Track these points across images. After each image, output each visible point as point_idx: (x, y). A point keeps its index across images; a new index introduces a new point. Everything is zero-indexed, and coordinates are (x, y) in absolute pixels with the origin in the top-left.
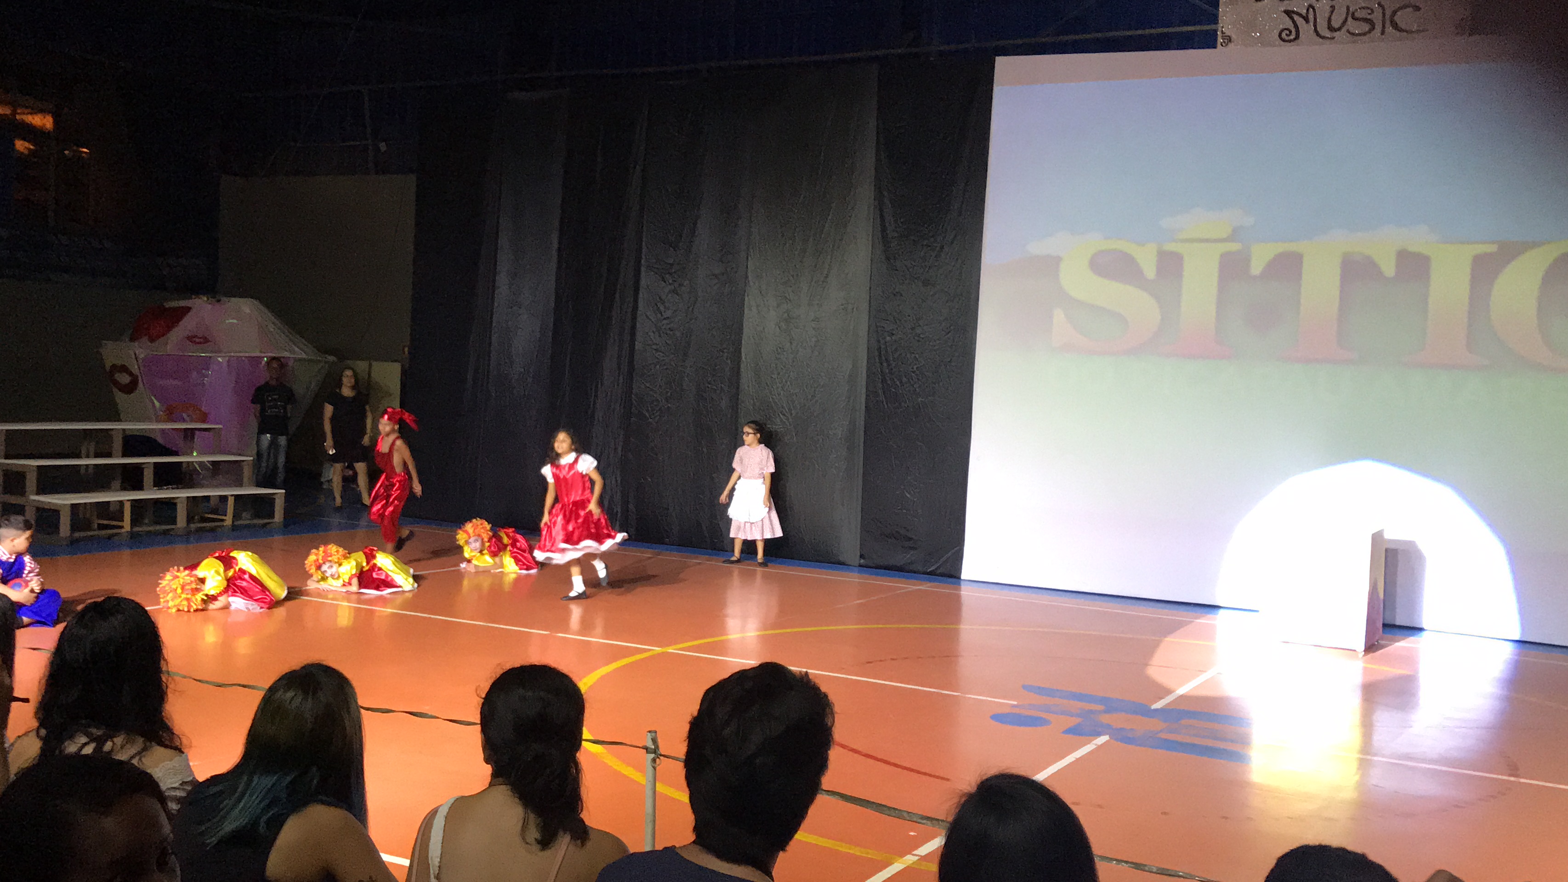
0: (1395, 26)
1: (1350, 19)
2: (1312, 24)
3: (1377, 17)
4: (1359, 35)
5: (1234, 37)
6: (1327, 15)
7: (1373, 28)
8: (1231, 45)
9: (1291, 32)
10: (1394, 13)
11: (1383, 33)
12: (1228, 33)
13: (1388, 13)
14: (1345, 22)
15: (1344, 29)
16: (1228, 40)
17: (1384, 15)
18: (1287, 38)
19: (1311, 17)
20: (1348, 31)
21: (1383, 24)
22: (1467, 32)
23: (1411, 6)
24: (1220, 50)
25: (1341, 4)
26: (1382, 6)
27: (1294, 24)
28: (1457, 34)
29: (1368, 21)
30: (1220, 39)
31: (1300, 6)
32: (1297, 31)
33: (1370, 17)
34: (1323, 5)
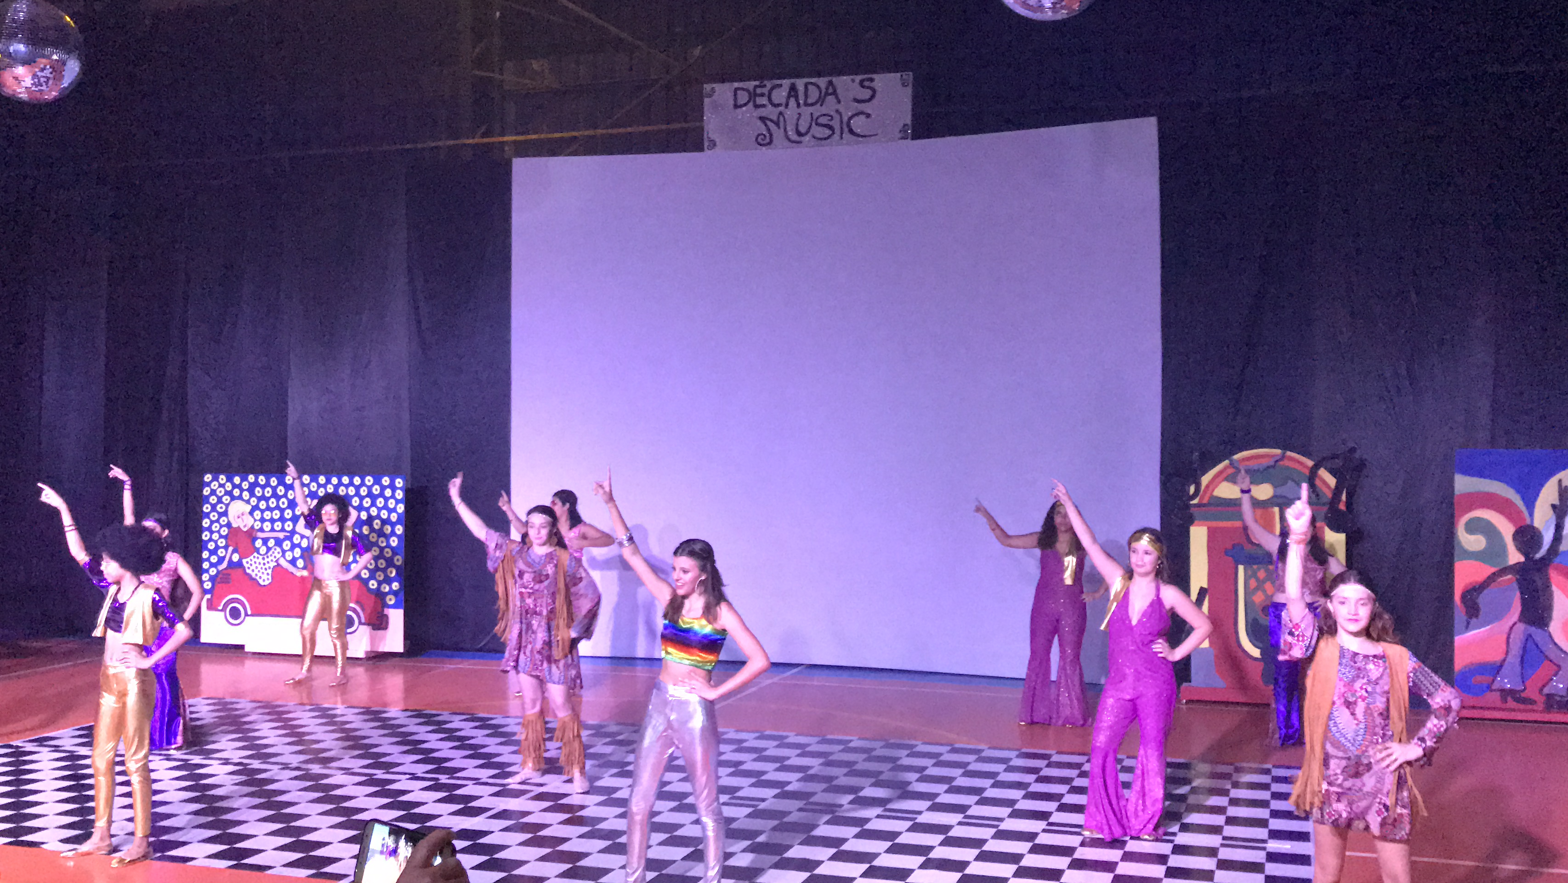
0: (851, 131)
1: (814, 124)
2: (782, 130)
3: (836, 124)
4: (821, 139)
5: (717, 140)
6: (795, 122)
7: (833, 133)
8: (718, 150)
9: (765, 135)
10: (850, 118)
11: (842, 138)
12: (713, 136)
13: (845, 119)
14: (810, 127)
15: (809, 135)
16: (713, 144)
17: (841, 122)
18: (762, 142)
19: (782, 124)
20: (814, 137)
21: (842, 128)
22: (910, 136)
23: (862, 113)
24: (707, 152)
25: (806, 111)
26: (840, 114)
27: (769, 130)
28: (902, 138)
29: (830, 128)
30: (706, 144)
31: (770, 112)
32: (771, 135)
33: (831, 123)
34: (791, 112)
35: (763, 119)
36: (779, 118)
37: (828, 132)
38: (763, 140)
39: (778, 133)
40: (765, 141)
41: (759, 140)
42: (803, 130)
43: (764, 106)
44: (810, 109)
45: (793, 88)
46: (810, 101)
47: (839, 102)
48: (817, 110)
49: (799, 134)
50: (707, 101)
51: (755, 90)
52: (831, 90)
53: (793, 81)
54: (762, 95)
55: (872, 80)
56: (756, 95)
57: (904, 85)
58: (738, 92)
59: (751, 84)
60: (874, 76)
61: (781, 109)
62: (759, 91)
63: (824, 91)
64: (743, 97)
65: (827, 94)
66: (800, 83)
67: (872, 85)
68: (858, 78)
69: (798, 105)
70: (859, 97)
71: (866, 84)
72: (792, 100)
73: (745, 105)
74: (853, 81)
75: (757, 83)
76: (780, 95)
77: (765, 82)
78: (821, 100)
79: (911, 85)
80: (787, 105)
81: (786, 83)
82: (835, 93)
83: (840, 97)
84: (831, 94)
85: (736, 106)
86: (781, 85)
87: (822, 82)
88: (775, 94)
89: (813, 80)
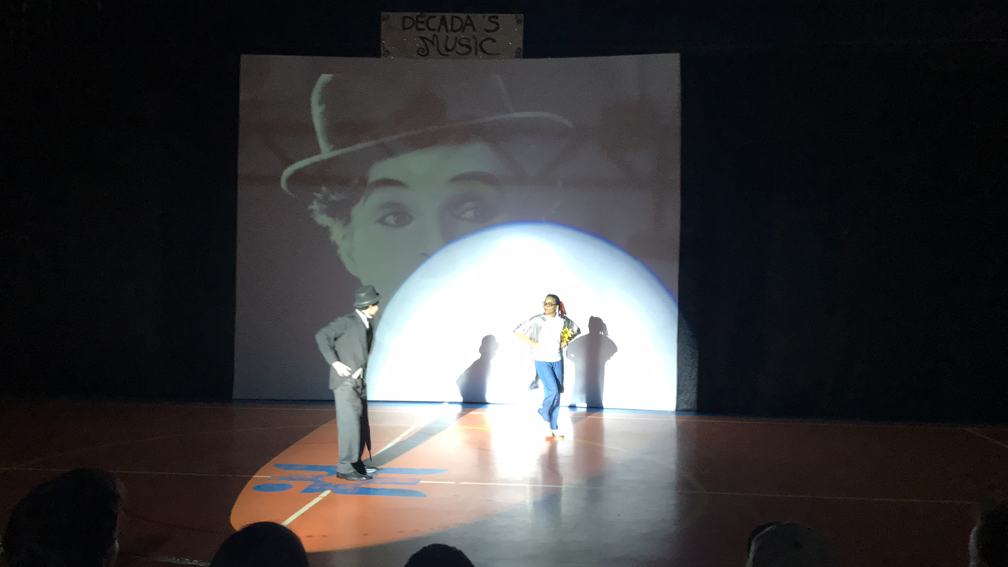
0: (483, 50)
1: (457, 44)
2: (436, 46)
3: (472, 44)
4: (463, 54)
5: (390, 51)
6: (444, 41)
7: (470, 50)
8: (391, 58)
9: (424, 49)
10: (482, 42)
11: (476, 55)
12: (387, 48)
13: (479, 42)
14: (454, 46)
15: (454, 51)
16: (388, 53)
17: (476, 44)
18: (422, 54)
19: (435, 43)
20: (457, 52)
21: (476, 49)
22: (522, 56)
23: (491, 39)
24: (383, 59)
25: (452, 35)
26: (475, 38)
27: (426, 45)
28: (516, 57)
29: (468, 46)
30: (382, 52)
31: (429, 35)
32: (428, 50)
33: (468, 44)
34: (442, 35)
35: (422, 38)
36: (433, 38)
37: (467, 50)
38: (421, 52)
39: (433, 49)
40: (424, 53)
41: (420, 52)
42: (450, 47)
43: (424, 29)
44: (455, 34)
45: (443, 19)
46: (455, 29)
47: (474, 29)
48: (460, 35)
49: (448, 50)
50: (383, 23)
51: (417, 18)
52: (469, 22)
53: (443, 14)
54: (422, 22)
55: (497, 18)
56: (418, 22)
57: (518, 22)
58: (407, 20)
59: (414, 15)
60: (499, 15)
61: (436, 33)
62: (420, 19)
63: (464, 21)
64: (409, 23)
65: (466, 25)
66: (448, 16)
67: (497, 21)
68: (488, 15)
69: (447, 31)
70: (488, 28)
71: (492, 20)
72: (443, 27)
73: (410, 28)
74: (484, 17)
75: (419, 14)
76: (435, 23)
77: (425, 14)
78: (462, 29)
79: (522, 24)
80: (439, 30)
81: (439, 15)
82: (472, 24)
83: (475, 26)
84: (468, 25)
85: (404, 29)
86: (434, 17)
87: (463, 16)
88: (430, 21)
89: (458, 15)
